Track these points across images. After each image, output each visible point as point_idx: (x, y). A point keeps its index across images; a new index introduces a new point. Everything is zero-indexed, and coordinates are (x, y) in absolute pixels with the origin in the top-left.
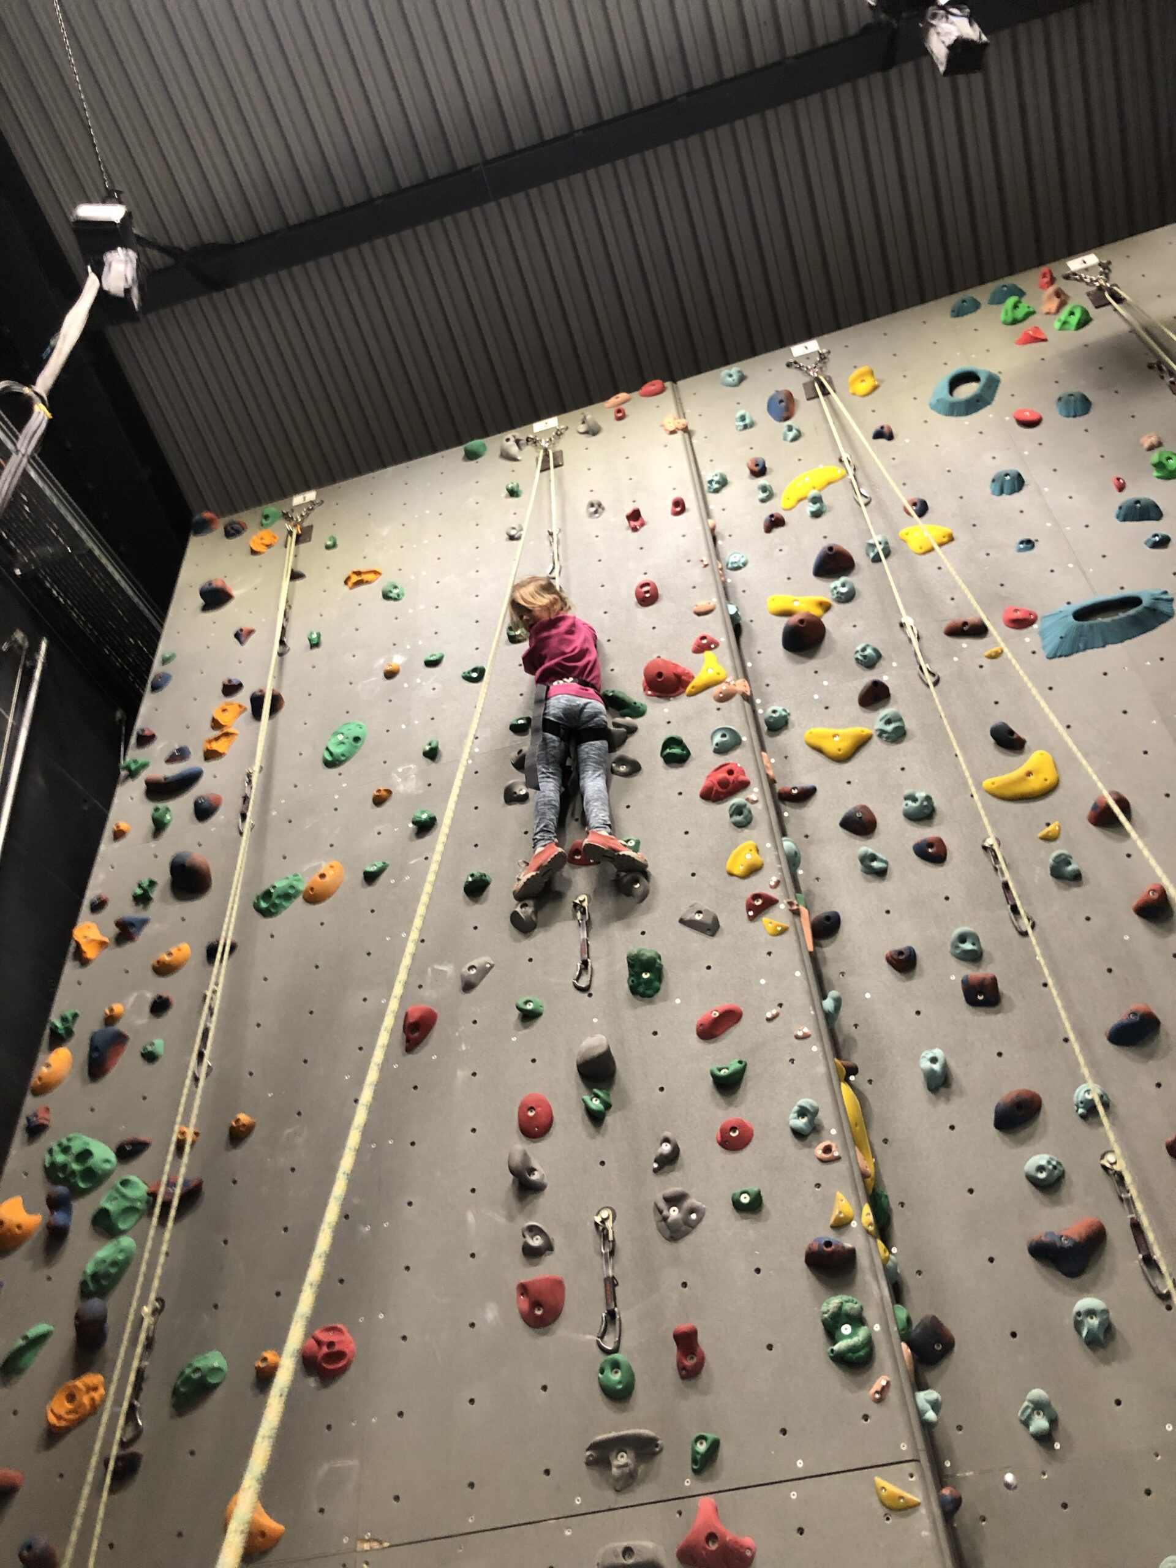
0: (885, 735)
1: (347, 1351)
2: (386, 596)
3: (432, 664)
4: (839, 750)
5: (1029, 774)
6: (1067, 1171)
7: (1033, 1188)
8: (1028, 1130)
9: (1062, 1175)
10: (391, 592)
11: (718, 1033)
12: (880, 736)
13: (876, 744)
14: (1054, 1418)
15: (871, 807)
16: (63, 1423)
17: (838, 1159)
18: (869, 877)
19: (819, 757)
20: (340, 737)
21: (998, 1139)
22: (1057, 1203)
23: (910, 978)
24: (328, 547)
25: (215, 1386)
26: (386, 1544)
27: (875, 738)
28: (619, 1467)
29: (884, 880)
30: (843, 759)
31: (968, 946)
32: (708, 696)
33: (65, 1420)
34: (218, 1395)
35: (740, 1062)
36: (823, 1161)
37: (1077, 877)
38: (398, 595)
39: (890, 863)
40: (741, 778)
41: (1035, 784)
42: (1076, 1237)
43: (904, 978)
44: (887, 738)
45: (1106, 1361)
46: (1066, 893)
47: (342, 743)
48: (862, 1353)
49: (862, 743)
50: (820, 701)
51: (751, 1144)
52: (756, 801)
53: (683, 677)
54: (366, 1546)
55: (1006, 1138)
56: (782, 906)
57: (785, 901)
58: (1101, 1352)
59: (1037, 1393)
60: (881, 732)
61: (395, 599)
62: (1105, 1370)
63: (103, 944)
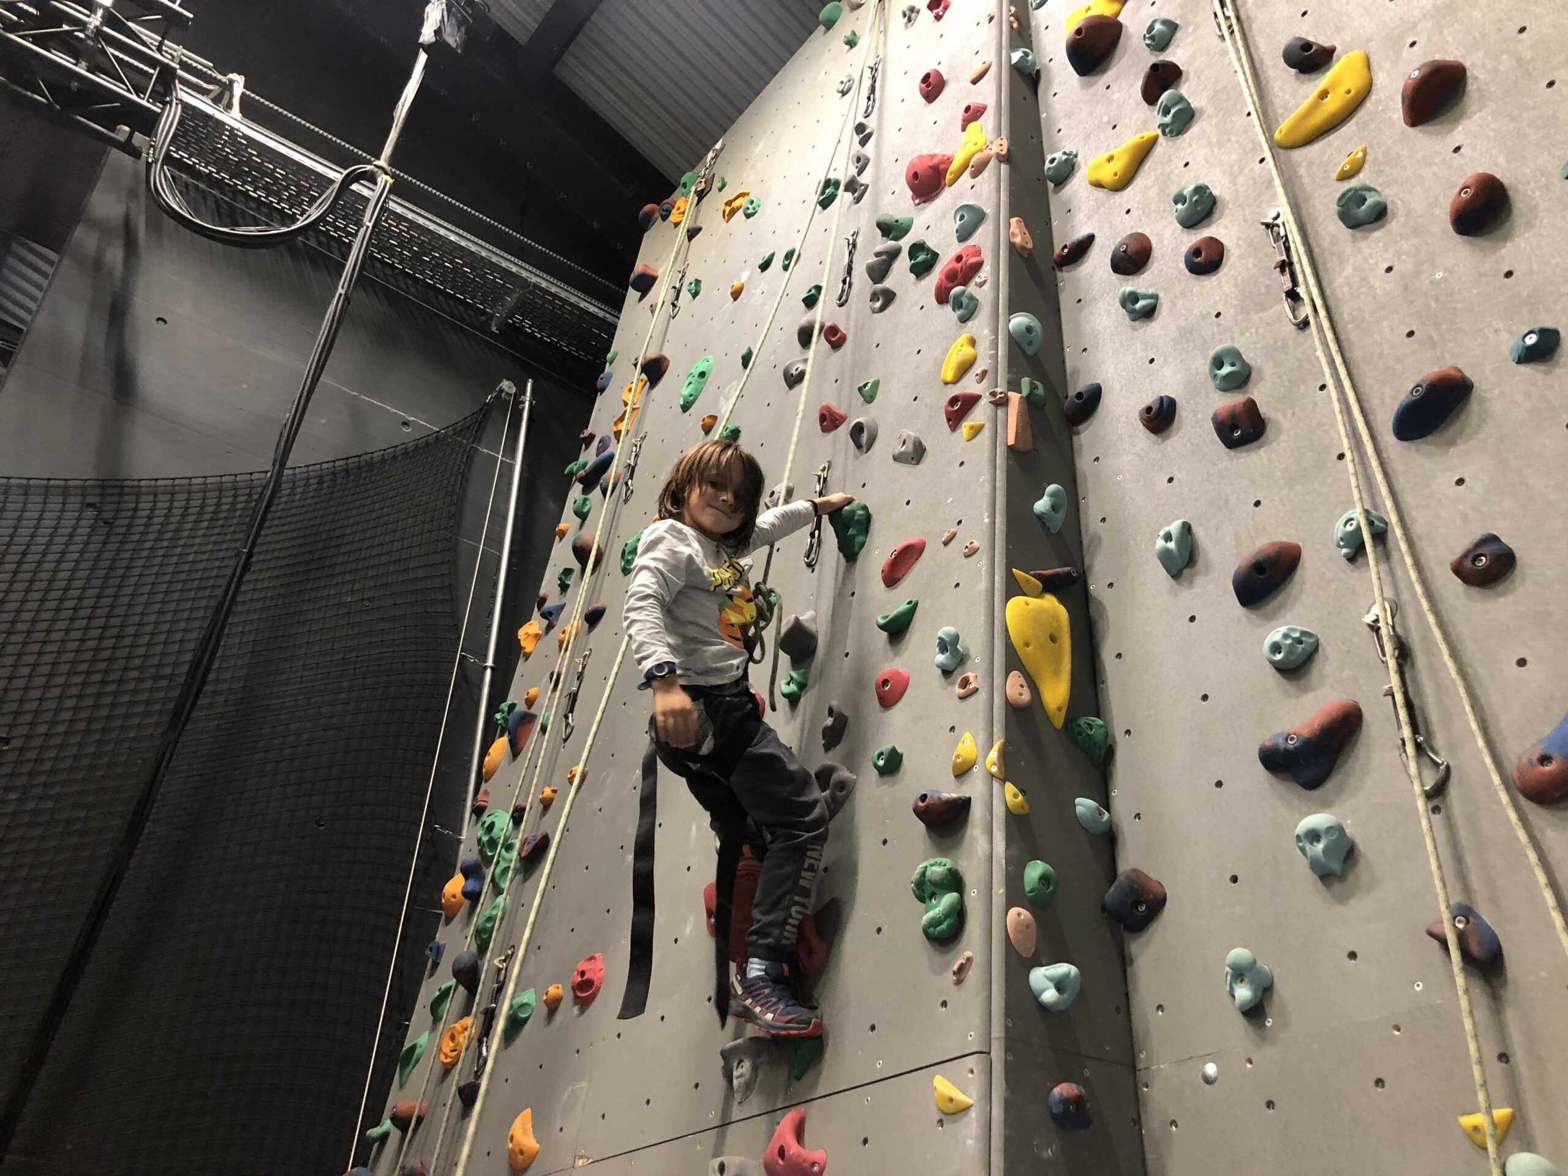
0: (1167, 130)
1: (595, 979)
2: (748, 216)
3: (765, 266)
4: (1116, 174)
5: (1324, 94)
6: (1322, 640)
7: (1278, 675)
8: (1280, 598)
9: (1315, 648)
10: (748, 208)
11: (900, 575)
12: (1164, 133)
13: (1163, 145)
14: (1267, 984)
15: (1146, 232)
16: (449, 1060)
17: (976, 690)
18: (1137, 323)
19: (1100, 194)
20: (690, 379)
21: (1244, 619)
22: (1305, 690)
23: (1168, 438)
24: (720, 190)
25: (526, 1020)
26: (590, 1161)
27: (1161, 139)
28: (738, 1077)
29: (1151, 321)
30: (1122, 184)
31: (1227, 369)
32: (966, 178)
33: (451, 1057)
34: (527, 1027)
35: (909, 603)
36: (962, 698)
37: (1380, 214)
38: (754, 209)
39: (1161, 295)
40: (973, 260)
41: (1333, 105)
42: (1306, 733)
43: (1160, 440)
44: (1171, 132)
45: (1342, 900)
46: (1363, 244)
47: (690, 383)
48: (944, 926)
49: (1143, 154)
50: (1109, 122)
51: (906, 695)
52: (985, 282)
53: (942, 166)
54: (580, 1162)
55: (1253, 616)
56: (984, 402)
57: (988, 394)
58: (1337, 886)
59: (1240, 953)
60: (1163, 127)
61: (753, 214)
62: (1338, 910)
63: (537, 636)
